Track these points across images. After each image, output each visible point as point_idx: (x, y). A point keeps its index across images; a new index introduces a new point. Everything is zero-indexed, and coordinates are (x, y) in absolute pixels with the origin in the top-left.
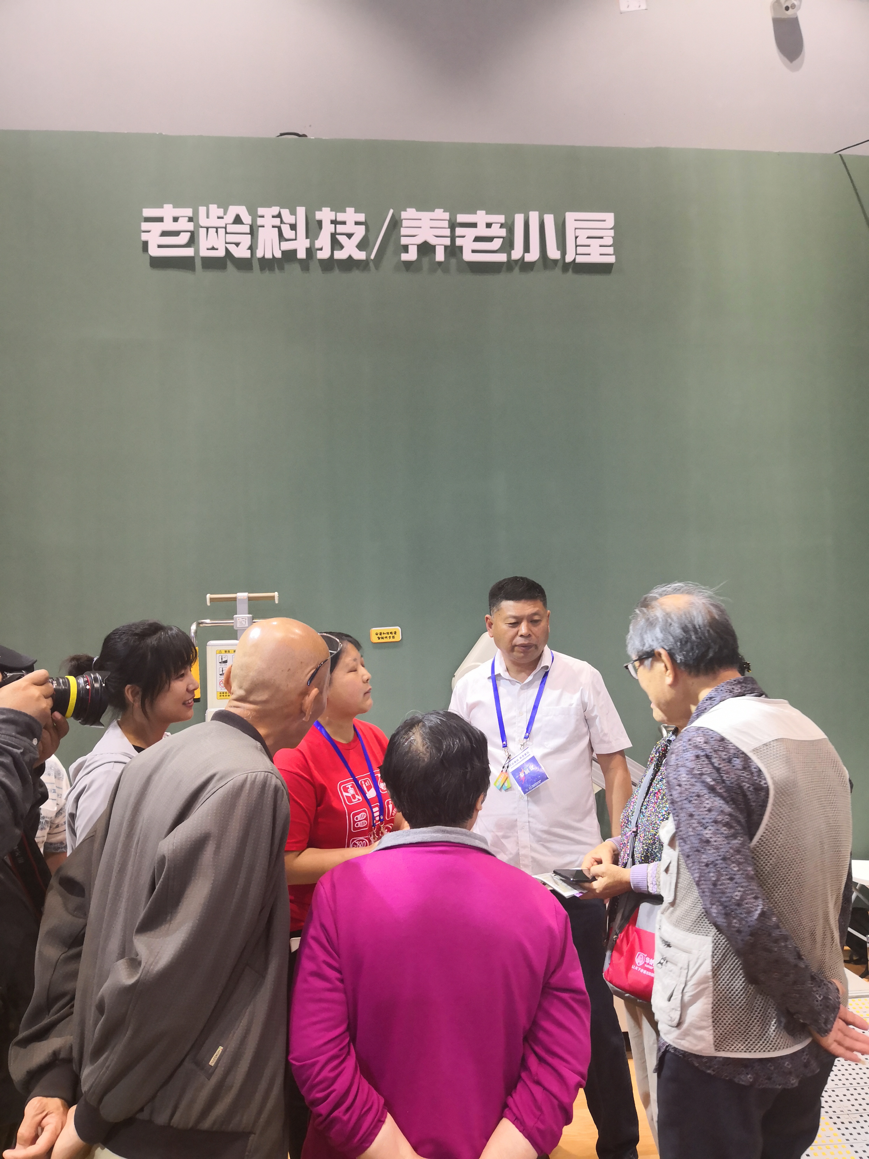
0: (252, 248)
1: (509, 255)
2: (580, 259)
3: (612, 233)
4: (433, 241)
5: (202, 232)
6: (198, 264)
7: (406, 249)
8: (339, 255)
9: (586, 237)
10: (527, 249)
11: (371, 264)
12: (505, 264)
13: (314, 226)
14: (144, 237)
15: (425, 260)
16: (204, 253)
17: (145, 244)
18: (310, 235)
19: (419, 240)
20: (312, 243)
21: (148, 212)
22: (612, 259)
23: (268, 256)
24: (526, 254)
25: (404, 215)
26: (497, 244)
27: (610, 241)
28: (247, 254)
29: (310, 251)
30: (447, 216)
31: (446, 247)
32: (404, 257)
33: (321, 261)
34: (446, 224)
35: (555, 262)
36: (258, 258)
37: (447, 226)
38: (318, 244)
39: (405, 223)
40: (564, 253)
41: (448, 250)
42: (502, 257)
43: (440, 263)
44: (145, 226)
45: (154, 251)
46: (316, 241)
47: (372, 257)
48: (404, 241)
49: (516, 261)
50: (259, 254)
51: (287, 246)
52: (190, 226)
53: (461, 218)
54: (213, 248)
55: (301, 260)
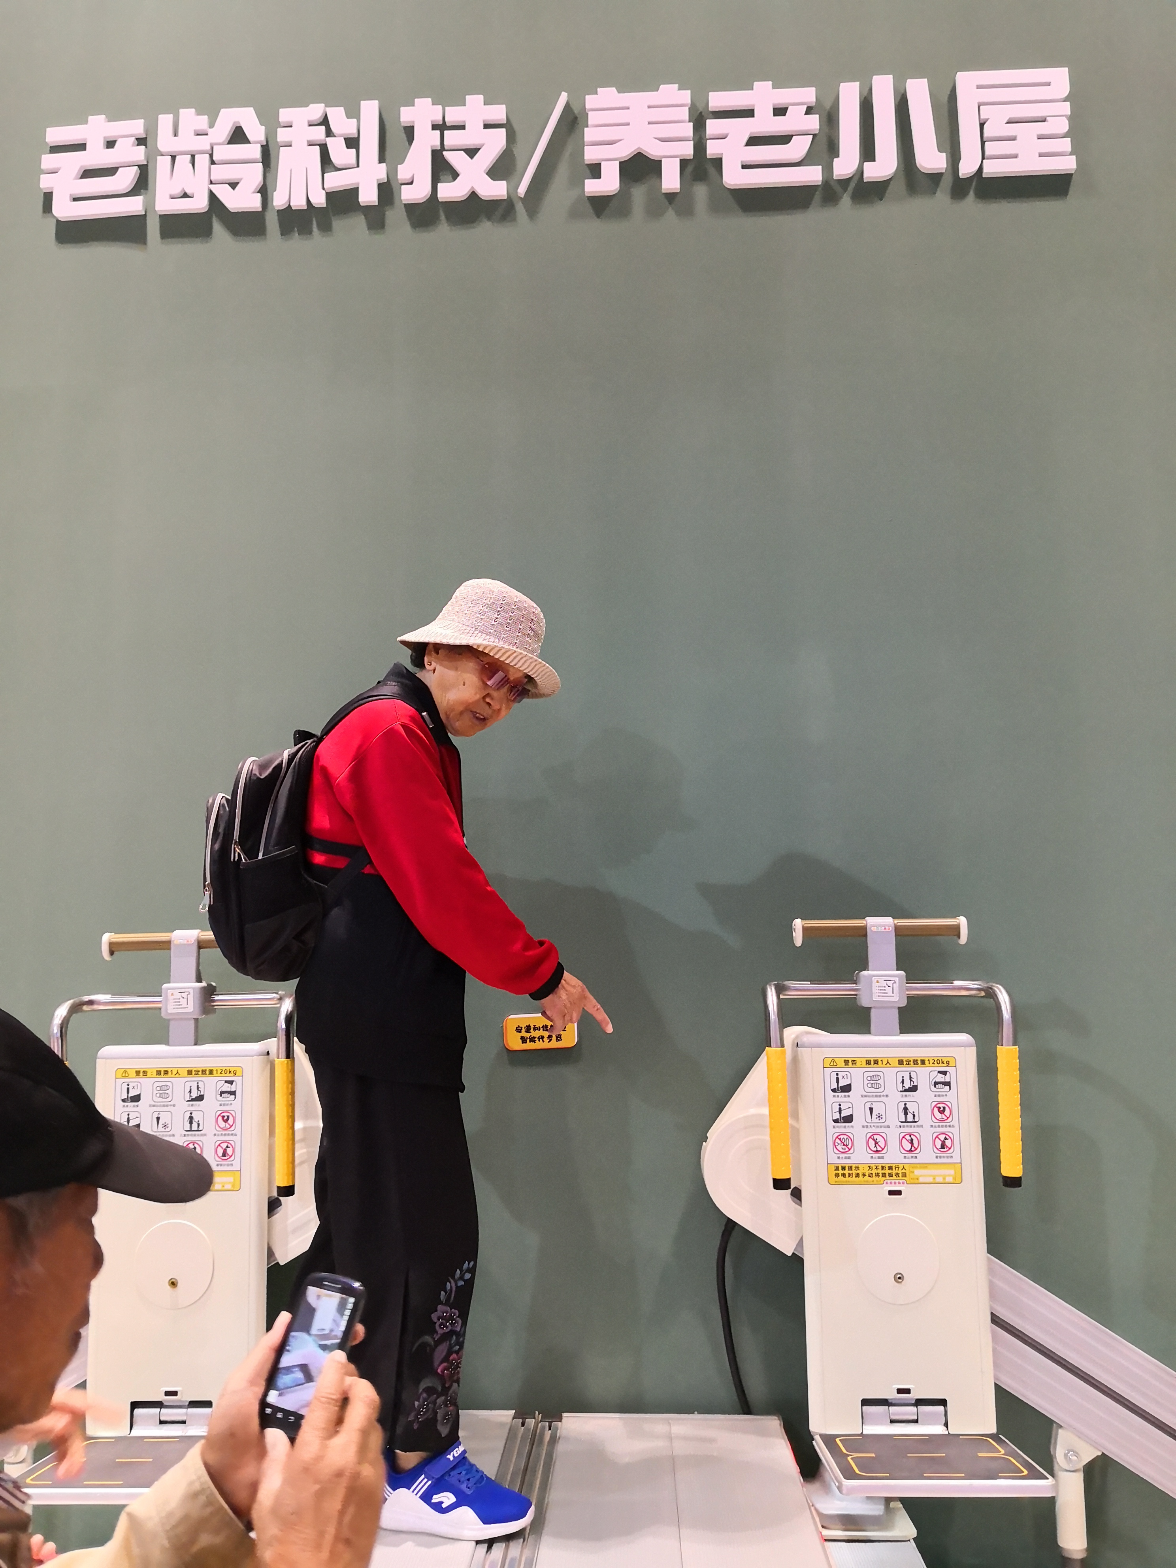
0: (264, 191)
1: (828, 169)
2: (992, 169)
3: (1066, 108)
4: (653, 150)
5: (163, 163)
6: (153, 228)
7: (595, 170)
8: (449, 191)
9: (1006, 121)
10: (868, 152)
11: (520, 208)
12: (820, 189)
13: (395, 137)
14: (46, 182)
15: (639, 193)
16: (165, 204)
17: (48, 197)
18: (388, 154)
19: (625, 151)
20: (392, 173)
21: (56, 135)
22: (1068, 164)
23: (299, 203)
24: (867, 165)
25: (591, 101)
26: (799, 147)
27: (1064, 126)
28: (254, 203)
29: (387, 190)
30: (686, 96)
31: (684, 163)
32: (592, 187)
33: (411, 208)
34: (684, 113)
35: (935, 178)
36: (278, 211)
37: (687, 117)
38: (403, 173)
39: (593, 118)
40: (954, 157)
41: (690, 169)
42: (813, 175)
43: (671, 197)
44: (48, 161)
45: (64, 210)
46: (399, 166)
47: (522, 190)
48: (591, 155)
49: (844, 183)
50: (279, 200)
51: (336, 181)
52: (139, 154)
53: (718, 100)
54: (185, 195)
55: (367, 210)
